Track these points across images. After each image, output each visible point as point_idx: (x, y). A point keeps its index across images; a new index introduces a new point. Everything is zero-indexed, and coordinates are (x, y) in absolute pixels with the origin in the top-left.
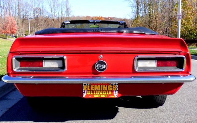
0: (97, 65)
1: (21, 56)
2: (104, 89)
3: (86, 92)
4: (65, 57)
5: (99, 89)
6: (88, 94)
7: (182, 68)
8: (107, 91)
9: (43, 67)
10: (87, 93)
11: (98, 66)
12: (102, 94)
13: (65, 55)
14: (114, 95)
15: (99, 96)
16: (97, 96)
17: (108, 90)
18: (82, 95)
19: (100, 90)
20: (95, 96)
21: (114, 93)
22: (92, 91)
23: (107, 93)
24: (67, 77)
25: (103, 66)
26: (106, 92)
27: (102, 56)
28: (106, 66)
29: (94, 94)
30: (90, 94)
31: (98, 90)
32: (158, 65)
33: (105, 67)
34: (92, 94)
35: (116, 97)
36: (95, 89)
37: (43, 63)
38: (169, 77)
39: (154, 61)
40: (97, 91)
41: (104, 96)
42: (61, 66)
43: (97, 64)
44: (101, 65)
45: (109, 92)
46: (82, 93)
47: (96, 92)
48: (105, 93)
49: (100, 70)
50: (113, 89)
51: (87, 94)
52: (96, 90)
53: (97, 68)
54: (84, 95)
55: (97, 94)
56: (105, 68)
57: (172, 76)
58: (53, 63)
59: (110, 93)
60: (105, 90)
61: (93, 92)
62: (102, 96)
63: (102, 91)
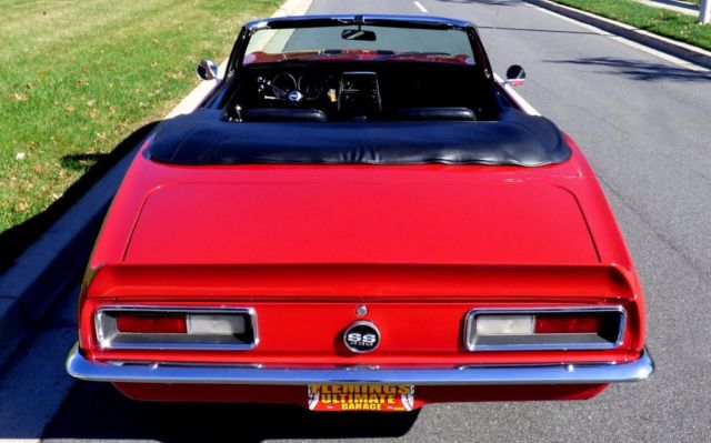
0: (350, 336)
1: (118, 307)
2: (371, 391)
3: (317, 397)
4: (252, 311)
5: (358, 390)
6: (324, 401)
7: (613, 339)
8: (382, 396)
9: (186, 331)
10: (320, 399)
11: (354, 337)
12: (366, 401)
13: (251, 306)
14: (402, 406)
15: (358, 407)
16: (352, 407)
17: (383, 392)
18: (308, 405)
19: (361, 393)
20: (344, 407)
21: (404, 400)
22: (335, 396)
23: (382, 401)
24: (260, 366)
25: (369, 339)
26: (379, 398)
27: (364, 308)
28: (377, 338)
29: (343, 401)
30: (329, 401)
31: (354, 393)
32: (538, 330)
33: (374, 340)
34: (335, 401)
35: (409, 409)
36: (345, 390)
37: (188, 321)
38: (571, 368)
39: (529, 317)
40: (351, 396)
41: (372, 408)
42: (241, 329)
43: (350, 332)
44: (362, 335)
45: (386, 398)
46: (306, 399)
47: (347, 398)
48: (376, 401)
49: (358, 346)
50: (400, 391)
51: (320, 403)
52: (348, 393)
53: (349, 342)
54: (313, 405)
55: (351, 401)
56: (375, 344)
57: (578, 365)
58: (215, 322)
59: (390, 401)
60: (375, 392)
61: (339, 398)
62: (366, 407)
63: (366, 396)
